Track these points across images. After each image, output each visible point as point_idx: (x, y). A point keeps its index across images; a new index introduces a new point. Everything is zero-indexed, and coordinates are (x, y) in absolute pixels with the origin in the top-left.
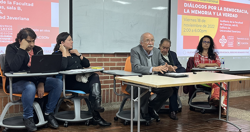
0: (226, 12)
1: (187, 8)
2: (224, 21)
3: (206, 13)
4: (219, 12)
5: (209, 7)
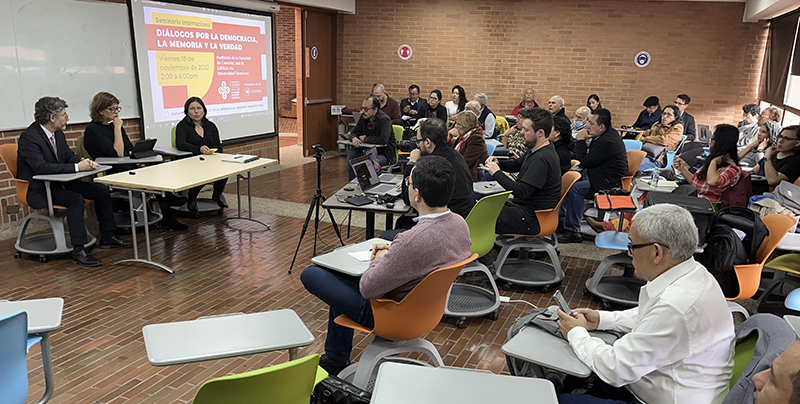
0: (224, 42)
1: (162, 39)
2: (223, 58)
3: (193, 45)
4: (214, 42)
5: (198, 35)
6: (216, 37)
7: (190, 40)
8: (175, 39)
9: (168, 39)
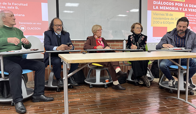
0: (191, 8)
1: (156, 5)
2: (190, 15)
3: (173, 8)
4: (185, 8)
5: (176, 4)
6: (187, 5)
7: (172, 6)
8: (163, 6)
9: (159, 6)
